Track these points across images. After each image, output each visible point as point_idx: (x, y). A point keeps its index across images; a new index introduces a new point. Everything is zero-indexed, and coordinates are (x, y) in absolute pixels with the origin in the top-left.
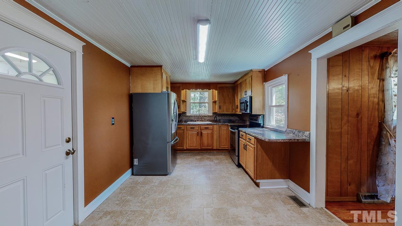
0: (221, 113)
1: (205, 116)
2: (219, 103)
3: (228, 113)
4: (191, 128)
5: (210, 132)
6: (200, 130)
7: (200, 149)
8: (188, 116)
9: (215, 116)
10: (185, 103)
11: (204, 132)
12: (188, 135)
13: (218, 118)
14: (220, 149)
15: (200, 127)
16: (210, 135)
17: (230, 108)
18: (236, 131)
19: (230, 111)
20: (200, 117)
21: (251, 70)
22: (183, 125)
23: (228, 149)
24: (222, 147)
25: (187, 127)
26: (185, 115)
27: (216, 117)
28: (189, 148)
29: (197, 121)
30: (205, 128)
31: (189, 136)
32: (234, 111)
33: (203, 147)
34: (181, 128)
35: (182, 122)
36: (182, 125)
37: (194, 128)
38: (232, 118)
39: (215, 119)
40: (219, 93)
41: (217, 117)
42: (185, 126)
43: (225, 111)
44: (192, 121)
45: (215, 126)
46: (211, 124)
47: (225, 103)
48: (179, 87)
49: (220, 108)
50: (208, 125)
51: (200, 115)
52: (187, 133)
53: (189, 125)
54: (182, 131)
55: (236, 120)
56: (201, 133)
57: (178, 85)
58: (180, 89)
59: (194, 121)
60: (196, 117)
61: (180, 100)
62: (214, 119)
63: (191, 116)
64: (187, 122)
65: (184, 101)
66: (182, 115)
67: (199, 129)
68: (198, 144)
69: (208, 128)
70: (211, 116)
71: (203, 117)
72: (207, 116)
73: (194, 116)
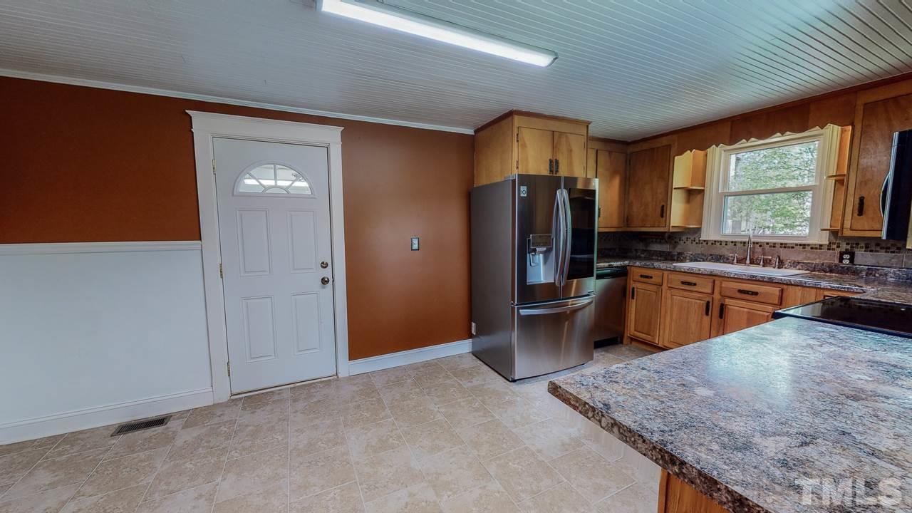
1: (784, 246)
4: (684, 283)
6: (716, 296)
8: (706, 242)
9: (844, 248)
10: (699, 197)
11: (738, 308)
12: (672, 306)
13: (865, 258)
15: (717, 282)
20: (760, 250)
25: (673, 277)
26: (696, 236)
27: (851, 253)
31: (675, 309)
34: (651, 277)
36: (654, 268)
39: (841, 259)
41: (857, 251)
42: (666, 273)
44: (719, 258)
49: (860, 208)
52: (669, 296)
56: (722, 308)
57: (664, 141)
59: (726, 261)
60: (738, 245)
62: (837, 261)
63: (721, 242)
66: (683, 238)
69: (756, 294)
70: (821, 245)
71: (774, 247)
72: (797, 245)
73: (732, 242)
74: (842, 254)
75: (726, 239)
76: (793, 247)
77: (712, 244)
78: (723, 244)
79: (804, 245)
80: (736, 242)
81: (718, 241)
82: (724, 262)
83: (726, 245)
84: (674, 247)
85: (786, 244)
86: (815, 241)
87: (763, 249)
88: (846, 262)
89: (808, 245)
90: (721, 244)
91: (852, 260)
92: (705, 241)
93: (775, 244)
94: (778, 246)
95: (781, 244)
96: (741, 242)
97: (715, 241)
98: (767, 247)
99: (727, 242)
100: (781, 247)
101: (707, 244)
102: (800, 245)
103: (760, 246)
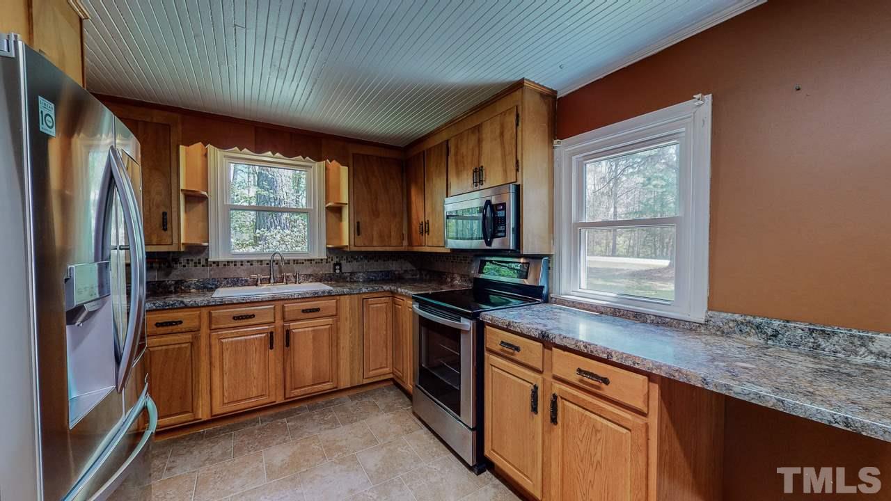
0: (363, 249)
1: (296, 262)
2: (356, 212)
3: (388, 249)
4: (236, 318)
5: (323, 323)
6: (279, 323)
7: (280, 400)
8: (217, 263)
9: (335, 260)
10: (200, 207)
11: (302, 329)
12: (222, 353)
13: (347, 267)
14: (365, 382)
15: (279, 308)
16: (326, 335)
17: (392, 234)
18: (466, 324)
19: (394, 242)
20: (276, 267)
21: (519, 85)
22: (192, 307)
23: (391, 376)
24: (373, 374)
25: (215, 313)
26: (202, 257)
27: (339, 264)
28: (228, 408)
29: (264, 281)
30: (304, 311)
31: (227, 355)
32: (405, 243)
33: (298, 392)
34: (181, 322)
35: (186, 291)
36: (186, 307)
37: (252, 316)
38: (394, 266)
39: (335, 270)
40: (353, 176)
41: (343, 262)
42: (205, 312)
43: (375, 244)
44: (236, 282)
45: (345, 301)
46: (330, 295)
47: (375, 213)
48: (167, 128)
49: (357, 229)
50: (316, 296)
51: (277, 257)
52: (214, 342)
53: (223, 304)
54: (188, 337)
55: (406, 271)
56: (288, 334)
57: (157, 116)
58: (173, 139)
59: (245, 283)
60: (255, 264)
61: (169, 187)
62: (332, 272)
63: (235, 263)
64: (212, 290)
65: (194, 198)
66: (183, 260)
67: (279, 316)
68: (272, 381)
69: (318, 310)
70: (322, 260)
71: (289, 264)
72: (305, 260)
73: (248, 262)
74: (335, 265)
75: (243, 259)
76: (303, 263)
77: (225, 265)
78: (239, 265)
79: (311, 260)
80: (252, 261)
81: (232, 262)
82: (242, 285)
83: (242, 265)
84: (167, 274)
85: (297, 260)
86: (316, 256)
87: (280, 267)
88: (338, 271)
89: (314, 260)
90: (235, 265)
91: (340, 269)
92: (214, 262)
93: (289, 260)
94: (291, 262)
95: (294, 260)
96: (258, 261)
97: (228, 262)
98: (283, 265)
99: (242, 262)
100: (294, 264)
101: (218, 265)
102: (308, 260)
103: (277, 264)
